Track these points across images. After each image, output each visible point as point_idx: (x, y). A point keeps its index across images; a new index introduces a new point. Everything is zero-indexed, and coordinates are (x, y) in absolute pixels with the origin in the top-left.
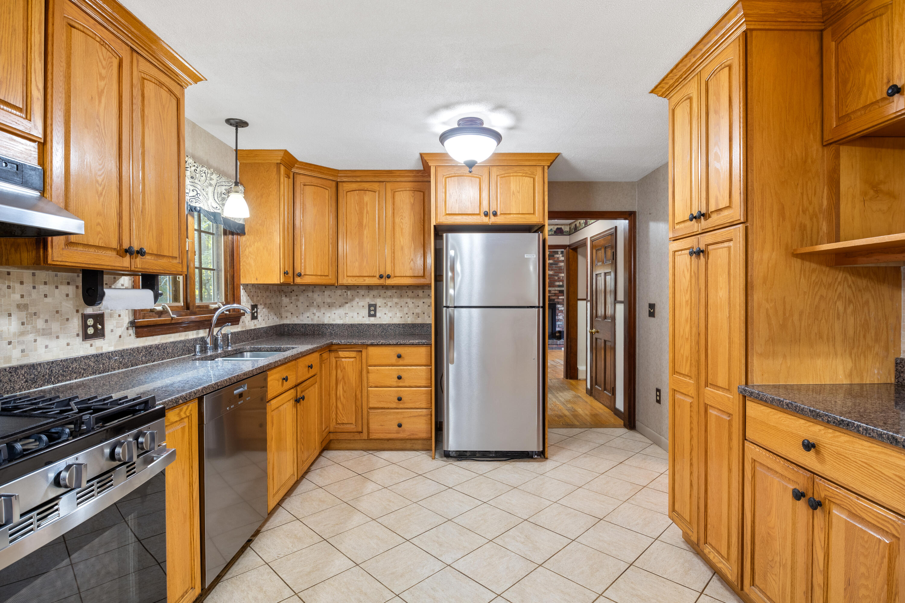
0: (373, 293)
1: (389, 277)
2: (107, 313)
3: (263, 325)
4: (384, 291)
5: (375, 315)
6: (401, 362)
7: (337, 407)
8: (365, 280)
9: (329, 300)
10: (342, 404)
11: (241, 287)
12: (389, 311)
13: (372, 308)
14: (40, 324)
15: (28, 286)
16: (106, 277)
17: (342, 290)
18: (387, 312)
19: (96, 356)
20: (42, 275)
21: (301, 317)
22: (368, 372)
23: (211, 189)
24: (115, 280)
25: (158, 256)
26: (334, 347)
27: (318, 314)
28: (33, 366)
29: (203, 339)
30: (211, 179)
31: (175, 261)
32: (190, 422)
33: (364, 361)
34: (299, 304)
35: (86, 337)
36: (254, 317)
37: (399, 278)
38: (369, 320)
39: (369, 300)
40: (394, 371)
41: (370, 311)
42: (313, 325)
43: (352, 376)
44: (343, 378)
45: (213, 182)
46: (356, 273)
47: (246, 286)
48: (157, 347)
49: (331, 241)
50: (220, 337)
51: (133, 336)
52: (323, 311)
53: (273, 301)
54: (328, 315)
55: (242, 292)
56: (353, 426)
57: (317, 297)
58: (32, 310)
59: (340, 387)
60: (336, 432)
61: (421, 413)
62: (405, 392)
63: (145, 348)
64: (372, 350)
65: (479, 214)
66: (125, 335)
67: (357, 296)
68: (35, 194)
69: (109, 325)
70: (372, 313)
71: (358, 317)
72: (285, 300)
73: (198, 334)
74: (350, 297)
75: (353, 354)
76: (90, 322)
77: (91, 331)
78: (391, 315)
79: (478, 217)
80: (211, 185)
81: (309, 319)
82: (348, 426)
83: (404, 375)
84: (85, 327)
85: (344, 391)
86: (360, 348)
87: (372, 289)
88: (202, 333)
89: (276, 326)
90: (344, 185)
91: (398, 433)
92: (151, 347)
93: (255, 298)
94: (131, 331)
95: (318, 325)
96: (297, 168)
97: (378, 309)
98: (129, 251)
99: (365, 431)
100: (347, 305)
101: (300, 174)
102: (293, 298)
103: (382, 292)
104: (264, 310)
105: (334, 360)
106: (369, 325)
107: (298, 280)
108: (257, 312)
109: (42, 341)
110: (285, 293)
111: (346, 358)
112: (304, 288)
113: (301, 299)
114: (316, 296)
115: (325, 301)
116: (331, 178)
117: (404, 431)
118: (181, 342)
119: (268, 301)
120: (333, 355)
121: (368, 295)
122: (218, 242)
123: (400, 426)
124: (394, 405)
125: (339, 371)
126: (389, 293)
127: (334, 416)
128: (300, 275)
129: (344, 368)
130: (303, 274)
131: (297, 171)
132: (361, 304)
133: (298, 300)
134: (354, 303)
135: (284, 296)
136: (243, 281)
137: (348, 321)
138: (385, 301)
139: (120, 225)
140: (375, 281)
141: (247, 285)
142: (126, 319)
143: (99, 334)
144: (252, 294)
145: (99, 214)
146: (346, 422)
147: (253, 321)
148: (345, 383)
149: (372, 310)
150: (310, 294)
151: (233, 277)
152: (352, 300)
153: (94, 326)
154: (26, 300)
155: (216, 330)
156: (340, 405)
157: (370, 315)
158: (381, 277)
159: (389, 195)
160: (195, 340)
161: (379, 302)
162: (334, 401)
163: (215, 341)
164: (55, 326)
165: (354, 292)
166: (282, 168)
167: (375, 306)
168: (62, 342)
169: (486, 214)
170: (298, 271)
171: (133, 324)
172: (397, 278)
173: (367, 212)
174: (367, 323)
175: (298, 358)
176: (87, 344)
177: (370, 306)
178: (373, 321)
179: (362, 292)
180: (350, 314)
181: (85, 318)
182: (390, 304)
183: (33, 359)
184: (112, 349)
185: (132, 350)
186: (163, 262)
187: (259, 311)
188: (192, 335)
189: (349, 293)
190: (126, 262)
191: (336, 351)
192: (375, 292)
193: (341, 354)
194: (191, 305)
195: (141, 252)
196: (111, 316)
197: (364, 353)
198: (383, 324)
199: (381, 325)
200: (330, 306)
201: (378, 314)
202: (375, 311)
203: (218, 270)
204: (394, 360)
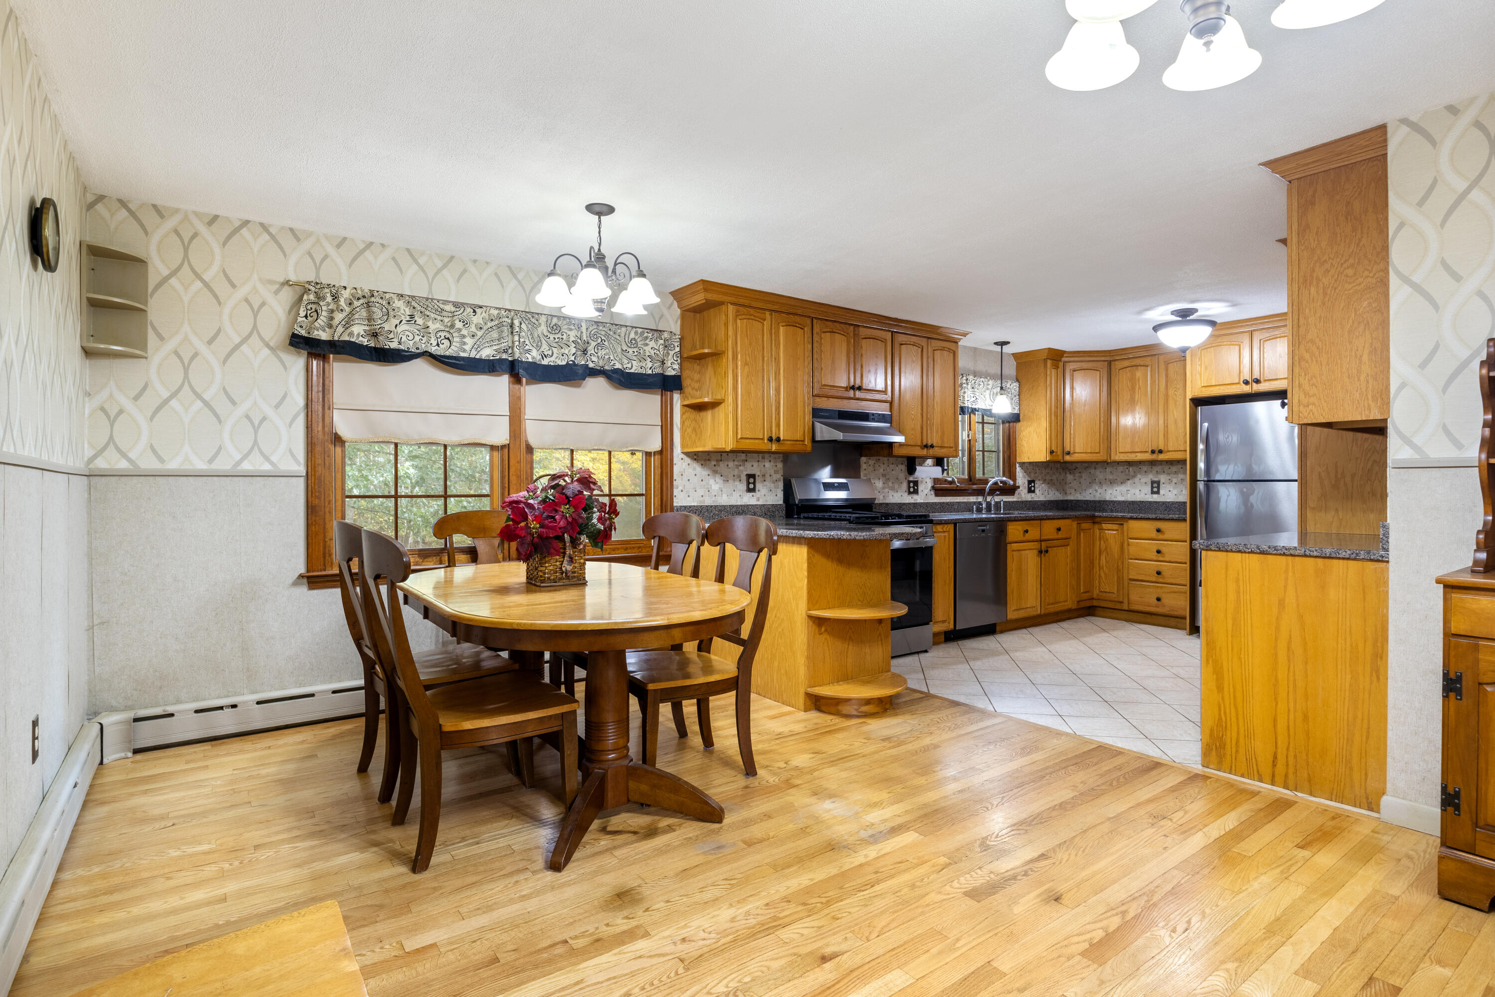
0: (1156, 469)
1: (1160, 452)
2: (920, 479)
3: (1042, 498)
4: (1168, 467)
5: (1158, 493)
6: (1161, 536)
7: (1100, 576)
8: (1136, 456)
9: (1111, 477)
10: (1105, 574)
11: (1017, 465)
12: (1174, 488)
13: (1155, 485)
14: (890, 484)
15: (886, 465)
16: (917, 461)
17: (1124, 466)
18: (1171, 489)
19: (914, 503)
20: (891, 459)
21: (1084, 494)
22: (1128, 545)
23: (988, 392)
24: (924, 462)
25: (942, 447)
26: (1097, 520)
27: (1099, 491)
28: (887, 504)
29: (980, 503)
30: (988, 385)
31: (952, 449)
32: (949, 534)
33: (1125, 534)
34: (1082, 480)
35: (910, 493)
36: (1030, 491)
37: (1173, 453)
38: (1152, 498)
39: (1151, 477)
40: (1154, 545)
41: (1152, 487)
42: (1094, 502)
43: (1115, 548)
44: (1106, 549)
45: (990, 387)
46: (1128, 449)
47: (1022, 464)
48: (947, 503)
49: (1102, 419)
50: (993, 503)
51: (933, 495)
52: (1105, 487)
53: (1054, 478)
54: (1110, 491)
55: (1018, 469)
56: (1114, 596)
57: (1099, 474)
58: (887, 477)
59: (1103, 558)
60: (1099, 599)
61: (1181, 590)
62: (1164, 567)
63: (940, 503)
64: (1133, 524)
65: (1238, 383)
66: (929, 494)
67: (1140, 472)
68: (888, 425)
69: (921, 487)
70: (1155, 490)
71: (1140, 494)
72: (1070, 477)
73: (977, 499)
74: (1132, 473)
75: (1115, 527)
76: (912, 485)
77: (912, 490)
78: (1176, 493)
79: (1238, 386)
80: (988, 389)
81: (1092, 495)
82: (1110, 595)
83: (1163, 549)
84: (909, 487)
85: (1107, 562)
86: (1121, 521)
87: (1155, 465)
88: (980, 499)
89: (1056, 501)
90: (1117, 363)
91: (1157, 606)
92: (943, 503)
93: (1032, 475)
94: (932, 492)
95: (1099, 502)
96: (1067, 357)
97: (1162, 486)
98: (926, 446)
99: (1126, 601)
100: (1129, 482)
101: (1070, 362)
102: (1077, 475)
103: (1166, 468)
104: (1043, 485)
105: (1097, 532)
106: (1150, 502)
107: (1067, 458)
108: (1034, 486)
109: (891, 493)
110: (1069, 470)
111: (1109, 530)
112: (1086, 465)
113: (1084, 475)
114: (1098, 472)
115: (1107, 478)
116: (1103, 359)
117: (1164, 606)
118: (963, 502)
119: (1048, 478)
120: (1096, 526)
121: (1151, 471)
122: (998, 429)
123: (1159, 599)
124: (1154, 579)
125: (1102, 542)
126: (1174, 469)
127: (1098, 584)
128: (1068, 453)
129: (1107, 540)
130: (1072, 452)
131: (1066, 359)
132: (1144, 480)
133: (1081, 477)
134: (1136, 480)
135: (1068, 473)
136: (1018, 460)
137: (1130, 498)
138: (1170, 478)
139: (922, 433)
140: (1148, 457)
141: (1024, 463)
142: (930, 484)
143: (916, 492)
144: (1029, 471)
145: (913, 429)
146: (1108, 590)
147: (1030, 494)
148: (1107, 553)
149: (1156, 487)
150: (1092, 471)
151: (1009, 457)
152: (1134, 476)
153: (913, 487)
154: (885, 472)
155: (989, 499)
156: (1102, 575)
157: (1153, 493)
158: (1153, 452)
159: (1162, 367)
160: (975, 503)
161: (1163, 478)
162: (1098, 570)
163: (989, 504)
164: (896, 486)
165: (1135, 468)
166: (1049, 362)
167: (1158, 483)
168: (899, 494)
169: (1246, 383)
170: (1067, 449)
171: (933, 488)
172: (1171, 453)
173: (1139, 388)
174: (1150, 500)
175: (1044, 519)
176: (910, 497)
177: (1153, 482)
178: (1155, 498)
179: (1144, 468)
180: (1132, 491)
181: (909, 482)
182: (1174, 480)
183: (887, 501)
184: (922, 501)
185: (933, 503)
186: (944, 450)
187: (1036, 486)
188: (972, 499)
189: (1131, 469)
190: (924, 452)
191: (1099, 523)
192: (1159, 468)
193: (1104, 526)
194: (973, 478)
195: (932, 446)
196: (922, 482)
197: (1125, 526)
198: (1166, 502)
199: (1164, 503)
200: (1112, 482)
201: (1162, 492)
202: (1158, 487)
203: (997, 452)
204: (1154, 534)
